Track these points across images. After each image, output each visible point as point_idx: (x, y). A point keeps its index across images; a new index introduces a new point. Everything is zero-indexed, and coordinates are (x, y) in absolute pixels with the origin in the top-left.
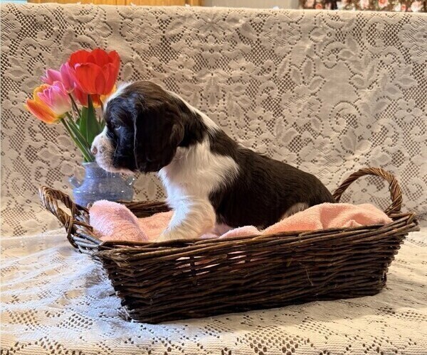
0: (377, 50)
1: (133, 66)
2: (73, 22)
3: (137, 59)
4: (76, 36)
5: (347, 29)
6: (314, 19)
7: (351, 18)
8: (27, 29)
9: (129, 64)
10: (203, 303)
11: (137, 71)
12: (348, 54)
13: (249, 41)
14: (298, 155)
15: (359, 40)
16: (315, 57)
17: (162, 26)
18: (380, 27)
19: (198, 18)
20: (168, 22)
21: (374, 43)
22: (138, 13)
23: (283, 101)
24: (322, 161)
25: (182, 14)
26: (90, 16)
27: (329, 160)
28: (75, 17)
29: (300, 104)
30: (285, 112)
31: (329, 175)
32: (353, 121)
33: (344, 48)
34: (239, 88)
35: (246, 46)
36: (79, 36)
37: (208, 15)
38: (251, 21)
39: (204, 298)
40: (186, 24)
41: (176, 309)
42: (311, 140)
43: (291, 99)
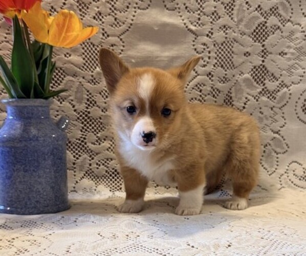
42: (279, 27)
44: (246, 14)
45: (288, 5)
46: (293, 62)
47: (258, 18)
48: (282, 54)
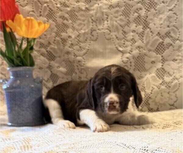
1: (48, 6)
9: (45, 5)
14: (162, 56)
23: (149, 17)
29: (161, 19)
30: (151, 25)
34: (117, 12)
42: (171, 45)
43: (154, 15)
45: (177, 30)
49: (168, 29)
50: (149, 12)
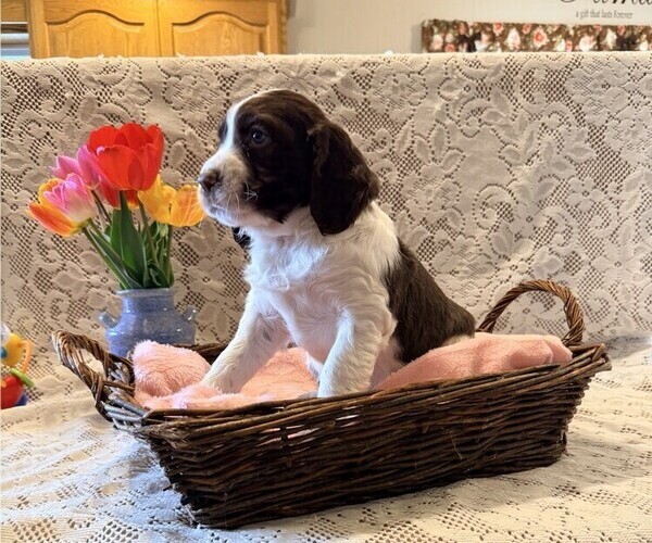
0: (535, 109)
1: (185, 146)
2: (93, 84)
3: (190, 134)
4: (99, 105)
5: (492, 79)
6: (444, 66)
7: (498, 63)
8: (26, 97)
9: (179, 143)
10: (303, 495)
11: (191, 153)
12: (495, 115)
13: (353, 102)
14: (430, 264)
15: (510, 94)
16: (448, 122)
17: (224, 85)
18: (540, 75)
19: (277, 72)
20: (232, 79)
21: (531, 99)
22: (187, 68)
23: (406, 188)
24: (466, 272)
25: (253, 66)
26: (119, 75)
27: (476, 271)
28: (96, 77)
29: (429, 191)
30: (409, 203)
31: (477, 291)
32: (507, 213)
33: (490, 107)
35: (348, 109)
36: (104, 105)
37: (291, 67)
38: (353, 73)
39: (304, 487)
40: (259, 81)
41: (264, 505)
42: (448, 242)
43: (416, 184)
44: (409, 230)
45: (459, 215)
46: (466, 281)
47: (424, 233)
48: (453, 272)
49: (443, 211)
50: (406, 177)
